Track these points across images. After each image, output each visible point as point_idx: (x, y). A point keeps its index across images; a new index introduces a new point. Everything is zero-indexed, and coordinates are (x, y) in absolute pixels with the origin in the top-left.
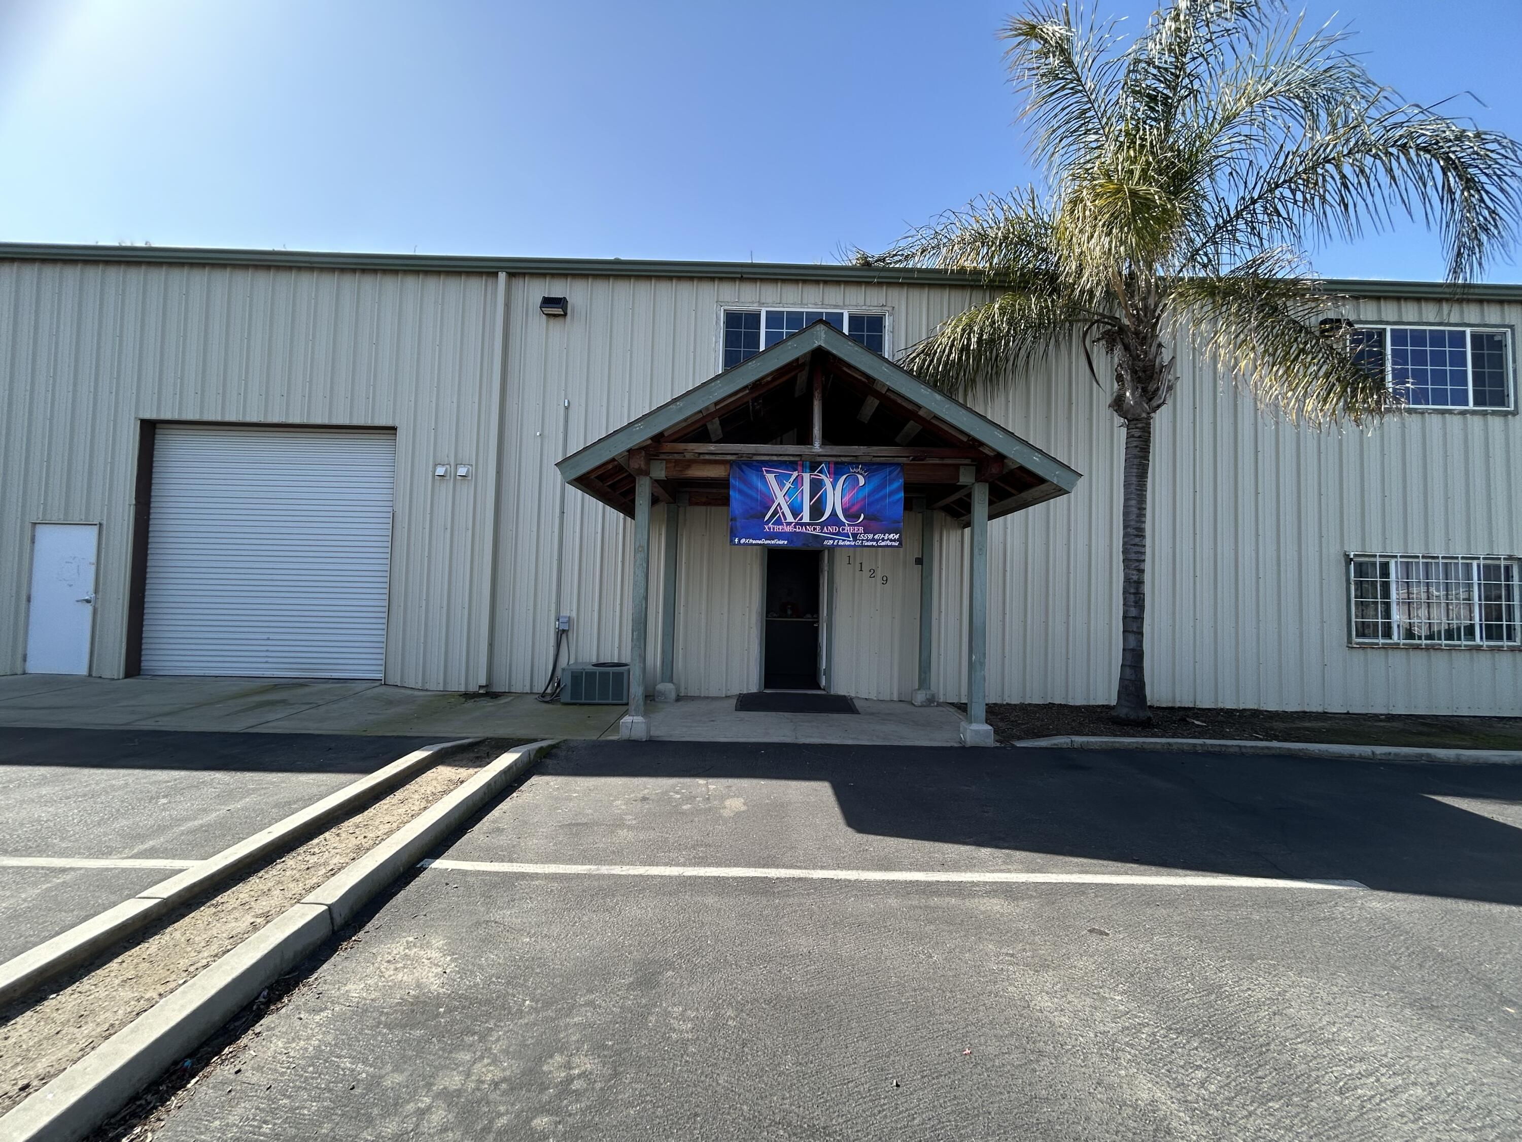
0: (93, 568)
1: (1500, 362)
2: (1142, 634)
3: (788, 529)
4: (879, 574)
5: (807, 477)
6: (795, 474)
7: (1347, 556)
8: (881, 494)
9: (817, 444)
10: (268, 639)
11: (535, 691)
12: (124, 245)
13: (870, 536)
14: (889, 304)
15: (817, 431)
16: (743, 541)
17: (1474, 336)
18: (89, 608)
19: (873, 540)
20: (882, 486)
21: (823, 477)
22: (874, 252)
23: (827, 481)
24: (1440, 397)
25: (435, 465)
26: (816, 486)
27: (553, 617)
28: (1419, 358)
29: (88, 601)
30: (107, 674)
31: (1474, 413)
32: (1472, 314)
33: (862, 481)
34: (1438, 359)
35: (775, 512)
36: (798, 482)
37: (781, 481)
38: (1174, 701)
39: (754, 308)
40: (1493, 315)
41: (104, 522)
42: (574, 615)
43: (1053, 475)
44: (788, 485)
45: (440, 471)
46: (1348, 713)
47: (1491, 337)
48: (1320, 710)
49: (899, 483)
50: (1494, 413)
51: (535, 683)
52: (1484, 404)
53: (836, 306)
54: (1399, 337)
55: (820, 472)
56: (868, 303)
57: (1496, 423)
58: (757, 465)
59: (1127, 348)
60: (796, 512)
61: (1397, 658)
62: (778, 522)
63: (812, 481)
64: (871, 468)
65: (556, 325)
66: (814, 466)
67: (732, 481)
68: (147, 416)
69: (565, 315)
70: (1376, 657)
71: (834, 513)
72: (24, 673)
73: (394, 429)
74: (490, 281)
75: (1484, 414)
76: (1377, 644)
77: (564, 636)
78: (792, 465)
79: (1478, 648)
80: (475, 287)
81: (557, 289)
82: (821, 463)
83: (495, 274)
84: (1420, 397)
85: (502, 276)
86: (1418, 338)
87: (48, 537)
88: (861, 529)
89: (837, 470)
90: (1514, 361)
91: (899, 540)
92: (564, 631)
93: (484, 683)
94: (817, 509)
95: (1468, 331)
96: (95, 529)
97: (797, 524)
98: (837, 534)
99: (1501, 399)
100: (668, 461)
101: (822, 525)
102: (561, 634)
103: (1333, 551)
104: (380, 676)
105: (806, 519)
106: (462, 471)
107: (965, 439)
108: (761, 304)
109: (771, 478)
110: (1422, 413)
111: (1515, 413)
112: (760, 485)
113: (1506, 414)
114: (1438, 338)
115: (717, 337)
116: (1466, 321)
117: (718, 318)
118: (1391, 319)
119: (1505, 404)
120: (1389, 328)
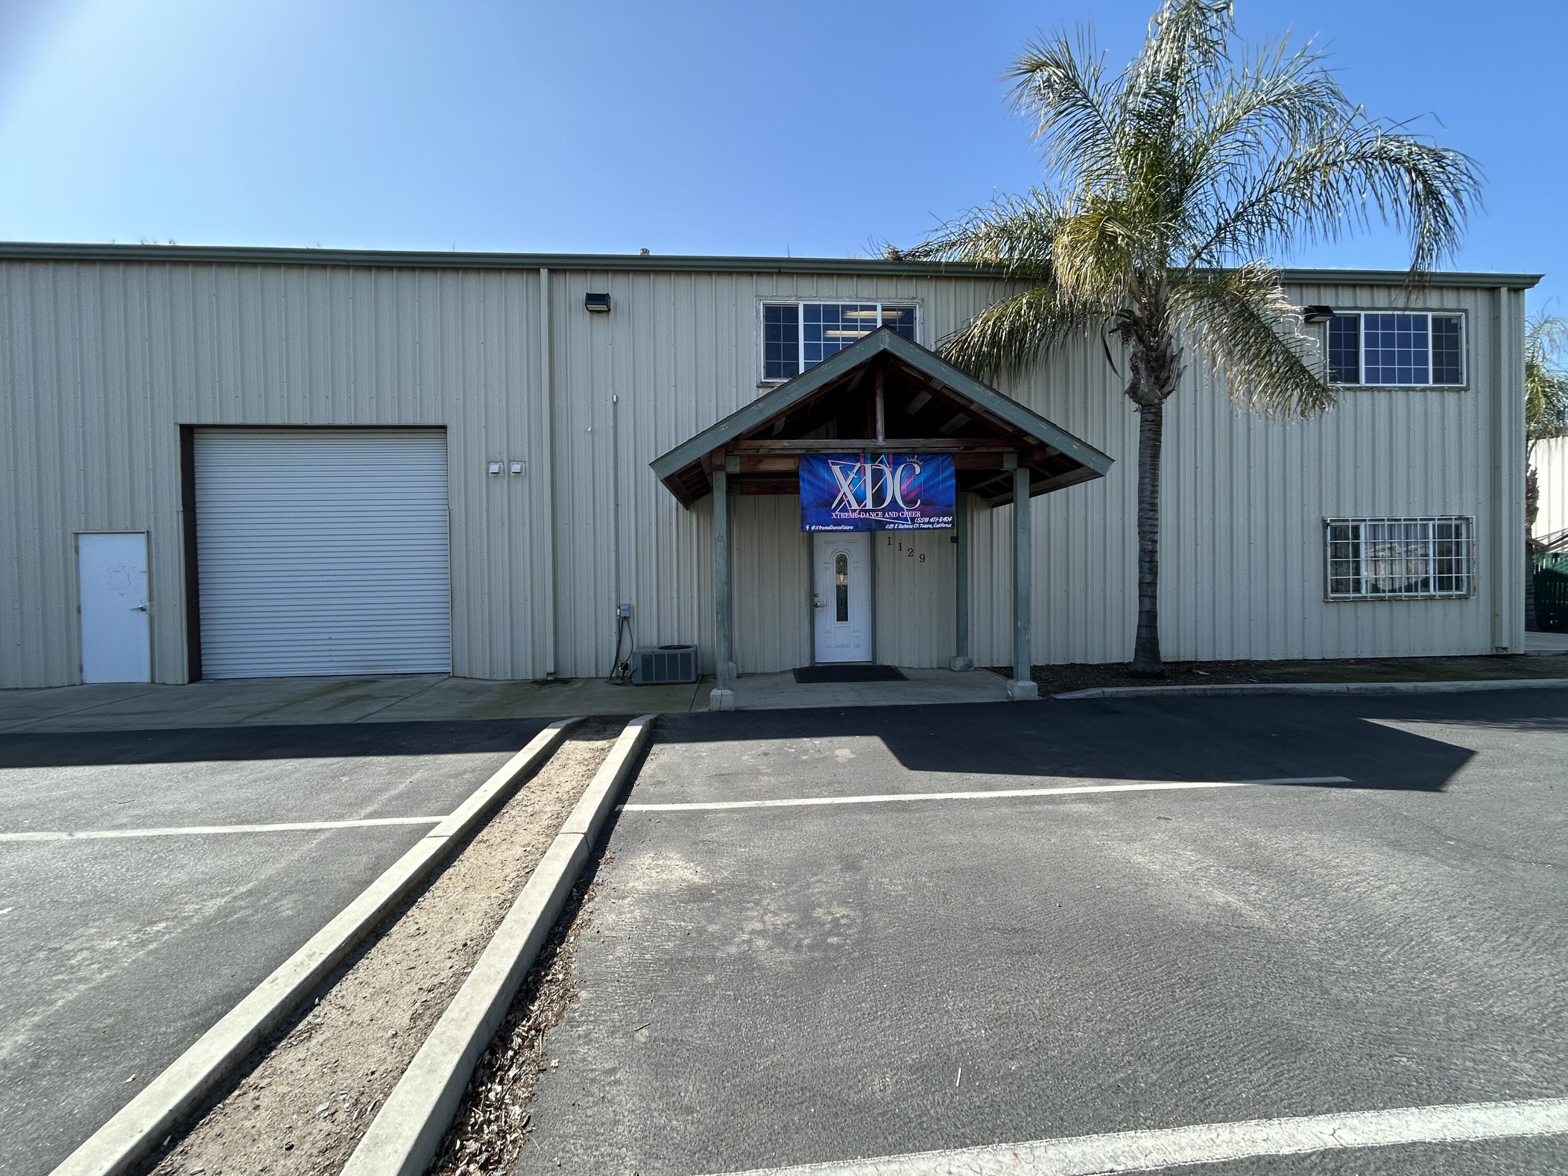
0: (145, 577)
1: (1455, 343)
2: (1155, 597)
3: (854, 515)
4: (917, 554)
5: (868, 468)
6: (858, 465)
7: (1324, 521)
8: (936, 480)
9: (880, 438)
10: (330, 639)
11: (600, 675)
12: (146, 243)
13: (927, 520)
14: (919, 297)
15: (880, 426)
16: (813, 528)
17: (1435, 320)
18: (144, 616)
19: (929, 523)
20: (936, 474)
21: (883, 467)
22: (905, 248)
23: (887, 471)
24: (1405, 376)
25: (488, 463)
26: (877, 475)
27: (614, 607)
28: (1388, 340)
29: (143, 609)
30: (171, 680)
31: (1433, 389)
32: (1433, 299)
33: (918, 470)
34: (1404, 341)
35: (841, 500)
36: (861, 471)
37: (845, 471)
38: (1179, 657)
39: (791, 302)
40: (1450, 300)
41: (152, 530)
42: (634, 602)
43: (1091, 462)
44: (852, 476)
45: (494, 468)
46: (1324, 659)
47: (1449, 320)
48: (1300, 657)
49: (951, 470)
50: (1450, 389)
51: (600, 668)
52: (1441, 381)
53: (869, 299)
54: (1372, 322)
55: (881, 462)
56: (899, 295)
57: (1451, 398)
58: (823, 458)
59: (1140, 339)
60: (860, 500)
61: (1365, 610)
62: (844, 510)
63: (873, 471)
64: (926, 457)
65: (599, 320)
66: (874, 457)
67: (801, 473)
68: (187, 420)
69: (609, 310)
70: (1347, 609)
71: (894, 500)
72: (82, 684)
73: (443, 428)
74: (532, 278)
75: (1442, 390)
76: (1349, 598)
77: (625, 623)
78: (855, 457)
79: (1432, 598)
80: (516, 283)
81: (599, 285)
82: (881, 454)
83: (537, 271)
84: (1389, 377)
85: (544, 272)
86: (1388, 322)
87: (92, 547)
88: (918, 514)
89: (896, 460)
90: (1467, 343)
91: (951, 522)
92: (626, 618)
93: (552, 670)
94: (879, 497)
95: (1430, 315)
96: (143, 537)
97: (861, 511)
98: (898, 518)
99: (1455, 377)
100: (741, 457)
101: (884, 511)
102: (623, 621)
103: (1313, 518)
104: (449, 669)
105: (869, 506)
106: (516, 468)
107: (1011, 430)
108: (799, 298)
109: (836, 469)
110: (1390, 390)
111: (1466, 389)
112: (826, 476)
113: (1459, 390)
114: (1404, 322)
115: (758, 331)
116: (1429, 306)
117: (758, 312)
118: (1364, 305)
119: (1457, 381)
120: (1363, 313)
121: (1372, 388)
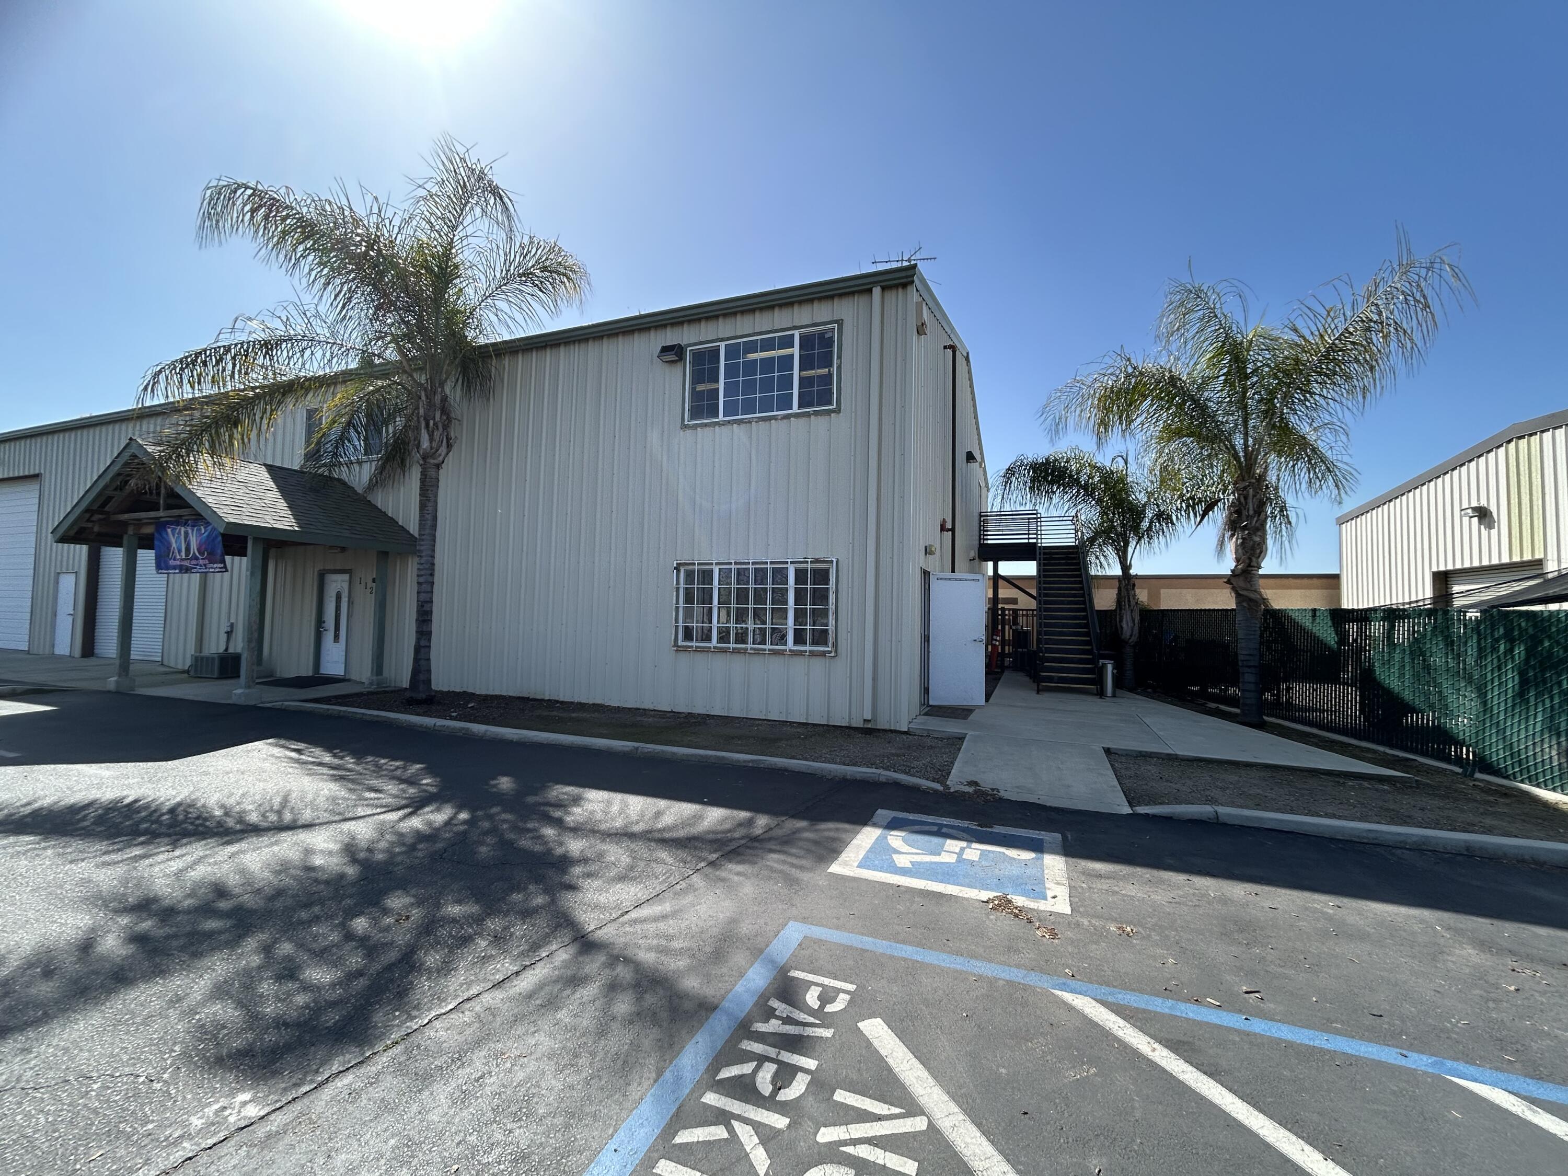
0: (74, 597)
1: (828, 359)
3: (178, 563)
5: (183, 529)
6: (179, 527)
7: (673, 565)
8: (212, 537)
17: (801, 338)
18: (71, 618)
19: (212, 568)
20: (211, 533)
21: (189, 528)
23: (191, 531)
24: (766, 405)
27: (228, 625)
29: (71, 615)
30: (75, 655)
31: (797, 416)
32: (804, 315)
33: (204, 530)
35: (173, 553)
36: (180, 532)
37: (173, 530)
40: (821, 313)
41: (78, 572)
42: (235, 622)
44: (176, 535)
47: (822, 335)
50: (816, 413)
52: (810, 405)
54: (732, 352)
55: (187, 525)
57: (819, 423)
58: (163, 523)
60: (180, 552)
61: (718, 662)
62: (174, 559)
63: (185, 531)
66: (186, 522)
67: (156, 534)
71: (194, 552)
72: (53, 654)
75: (808, 415)
77: (230, 635)
78: (177, 523)
79: (786, 653)
82: (188, 520)
84: (749, 407)
86: (751, 349)
88: (205, 561)
89: (192, 523)
90: (839, 357)
92: (228, 632)
94: (187, 550)
95: (799, 333)
96: (74, 574)
97: (180, 559)
98: (196, 565)
99: (825, 398)
101: (190, 559)
105: (183, 556)
109: (169, 530)
110: (749, 422)
111: (838, 411)
113: (829, 412)
114: (768, 346)
116: (796, 324)
118: (729, 335)
119: (830, 403)
120: (723, 345)
121: (729, 422)
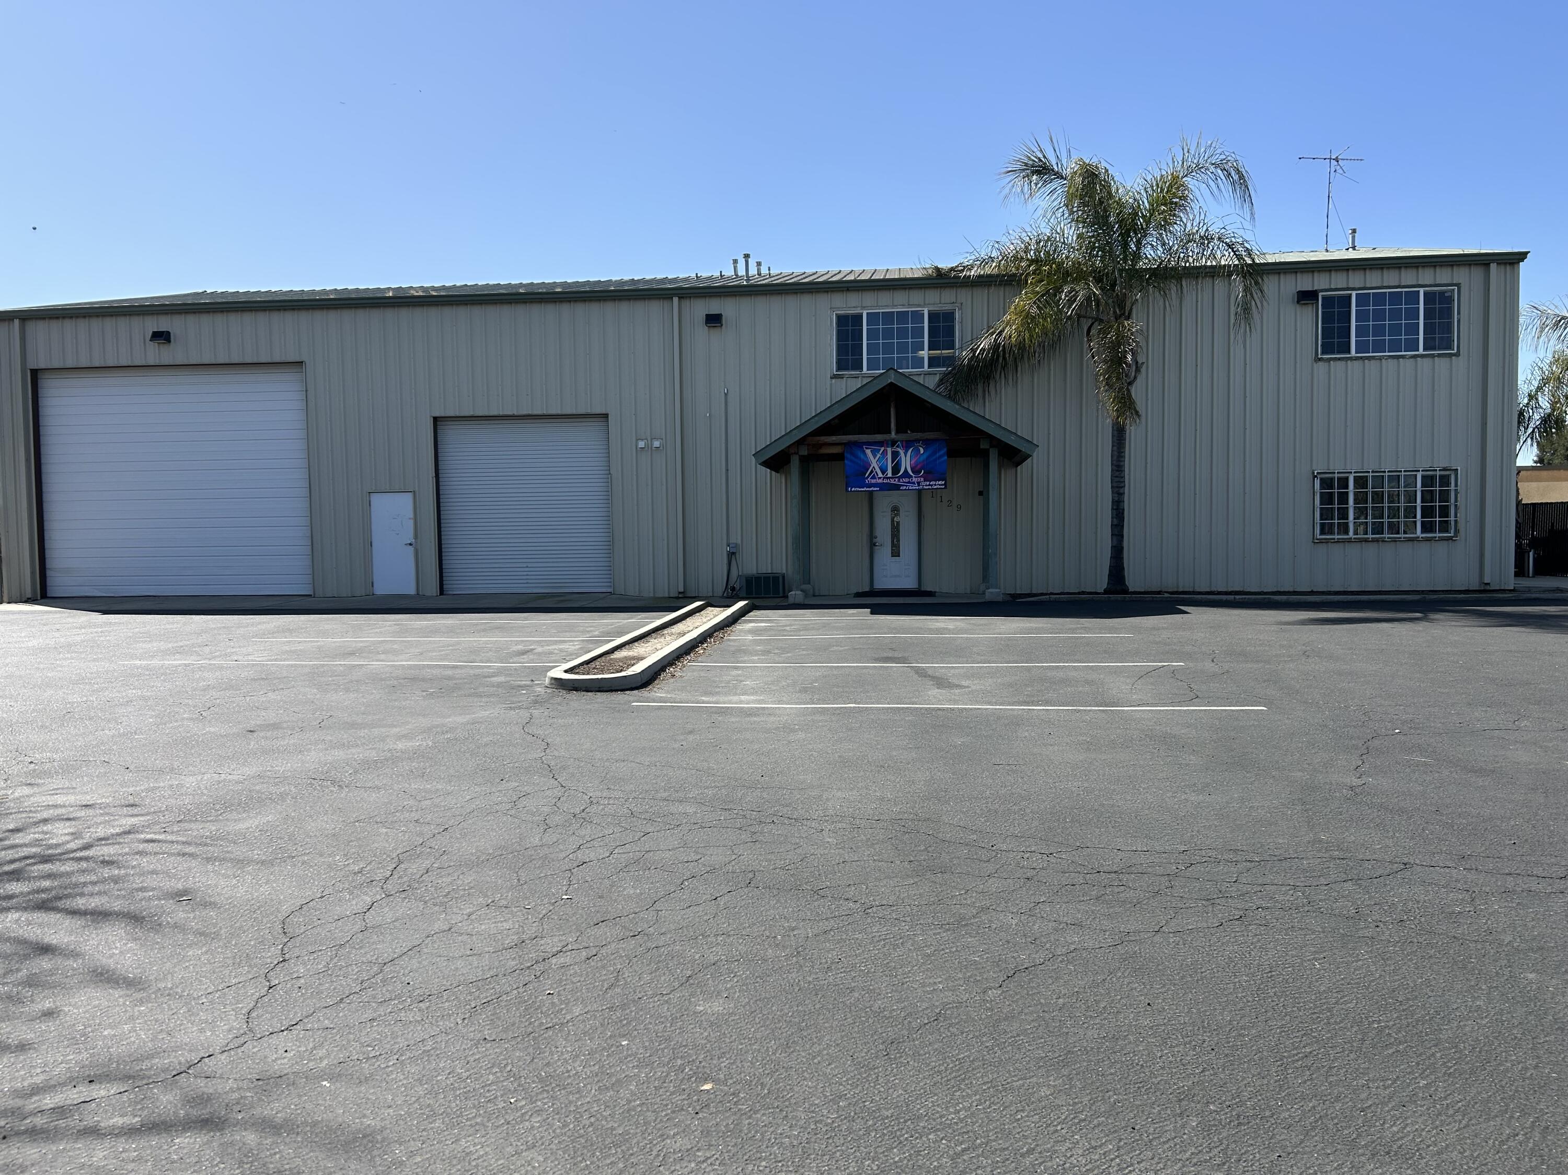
0: (412, 522)
1: (1448, 313)
3: (880, 481)
4: (954, 505)
6: (882, 449)
7: (1314, 473)
8: (934, 457)
9: (893, 433)
10: (527, 567)
11: (715, 595)
14: (959, 301)
15: (893, 427)
16: (853, 489)
17: (1426, 295)
18: (411, 549)
19: (929, 485)
20: (934, 453)
21: (899, 449)
23: (902, 452)
24: (1395, 346)
25: (637, 440)
26: (895, 455)
27: (725, 542)
28: (1379, 315)
29: (411, 544)
30: (428, 593)
32: (1425, 277)
33: (922, 451)
34: (1395, 315)
35: (872, 471)
36: (885, 452)
37: (874, 453)
39: (858, 311)
40: (1444, 276)
41: (417, 490)
42: (739, 542)
43: (1025, 448)
44: (878, 456)
45: (641, 444)
46: (1312, 592)
47: (1442, 293)
48: (1290, 589)
49: (944, 451)
50: (1439, 355)
51: (715, 590)
52: (1434, 349)
53: (919, 306)
54: (1362, 300)
55: (897, 447)
56: (943, 301)
57: (1442, 363)
58: (860, 445)
60: (884, 471)
61: (1353, 550)
62: (874, 477)
63: (893, 453)
64: (927, 443)
65: (715, 333)
66: (893, 443)
67: (846, 454)
68: (437, 414)
69: (722, 325)
70: (1337, 549)
71: (906, 470)
72: (374, 595)
73: (605, 416)
74: (666, 303)
75: (1433, 356)
76: (1334, 539)
77: (733, 557)
78: (881, 444)
79: (1420, 539)
80: (655, 308)
81: (715, 306)
82: (897, 442)
83: (671, 299)
84: (1379, 347)
85: (676, 300)
86: (1379, 299)
87: (379, 501)
88: (922, 479)
89: (907, 445)
90: (1459, 313)
91: (945, 484)
92: (733, 553)
93: (681, 590)
94: (896, 469)
95: (1421, 290)
96: (411, 495)
97: (884, 478)
98: (909, 482)
99: (1447, 344)
100: (808, 445)
101: (899, 478)
102: (731, 555)
103: (1303, 470)
104: (610, 588)
105: (890, 475)
106: (656, 444)
108: (863, 308)
109: (868, 452)
110: (1380, 358)
111: (1457, 355)
112: (862, 456)
113: (1451, 355)
114: (1395, 297)
115: (831, 335)
116: (1421, 283)
117: (832, 321)
118: (1357, 286)
119: (1451, 348)
120: (1354, 293)
121: (1361, 358)
